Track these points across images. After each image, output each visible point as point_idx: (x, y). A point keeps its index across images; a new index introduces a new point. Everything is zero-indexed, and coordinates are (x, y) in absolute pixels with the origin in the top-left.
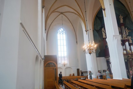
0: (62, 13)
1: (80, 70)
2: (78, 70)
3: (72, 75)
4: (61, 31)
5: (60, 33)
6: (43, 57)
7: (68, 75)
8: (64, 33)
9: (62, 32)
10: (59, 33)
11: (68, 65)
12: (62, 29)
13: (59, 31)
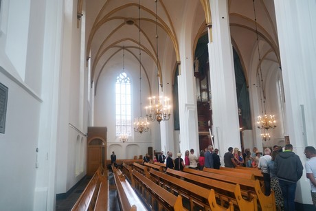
0: (124, 48)
1: (153, 149)
2: (150, 149)
3: (138, 157)
4: (122, 77)
5: (121, 82)
6: (85, 132)
7: (131, 157)
8: (128, 82)
9: (124, 79)
10: (118, 81)
11: (133, 141)
12: (125, 74)
13: (118, 77)
